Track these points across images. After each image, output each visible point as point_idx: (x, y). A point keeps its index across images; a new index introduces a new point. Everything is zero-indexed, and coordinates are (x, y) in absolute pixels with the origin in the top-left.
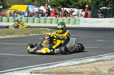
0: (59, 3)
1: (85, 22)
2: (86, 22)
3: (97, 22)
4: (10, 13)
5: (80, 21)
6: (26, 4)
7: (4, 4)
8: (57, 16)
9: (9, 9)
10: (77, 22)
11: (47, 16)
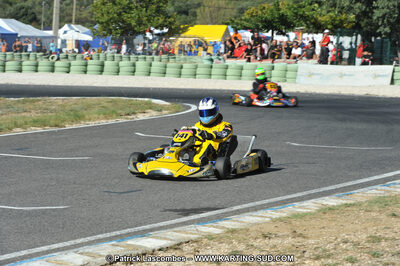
0: (262, 22)
1: (311, 75)
2: (313, 74)
3: (342, 75)
4: (181, 46)
5: (298, 73)
6: (223, 24)
7: (170, 23)
8: (252, 57)
9: (182, 35)
10: (289, 74)
11: (228, 57)
